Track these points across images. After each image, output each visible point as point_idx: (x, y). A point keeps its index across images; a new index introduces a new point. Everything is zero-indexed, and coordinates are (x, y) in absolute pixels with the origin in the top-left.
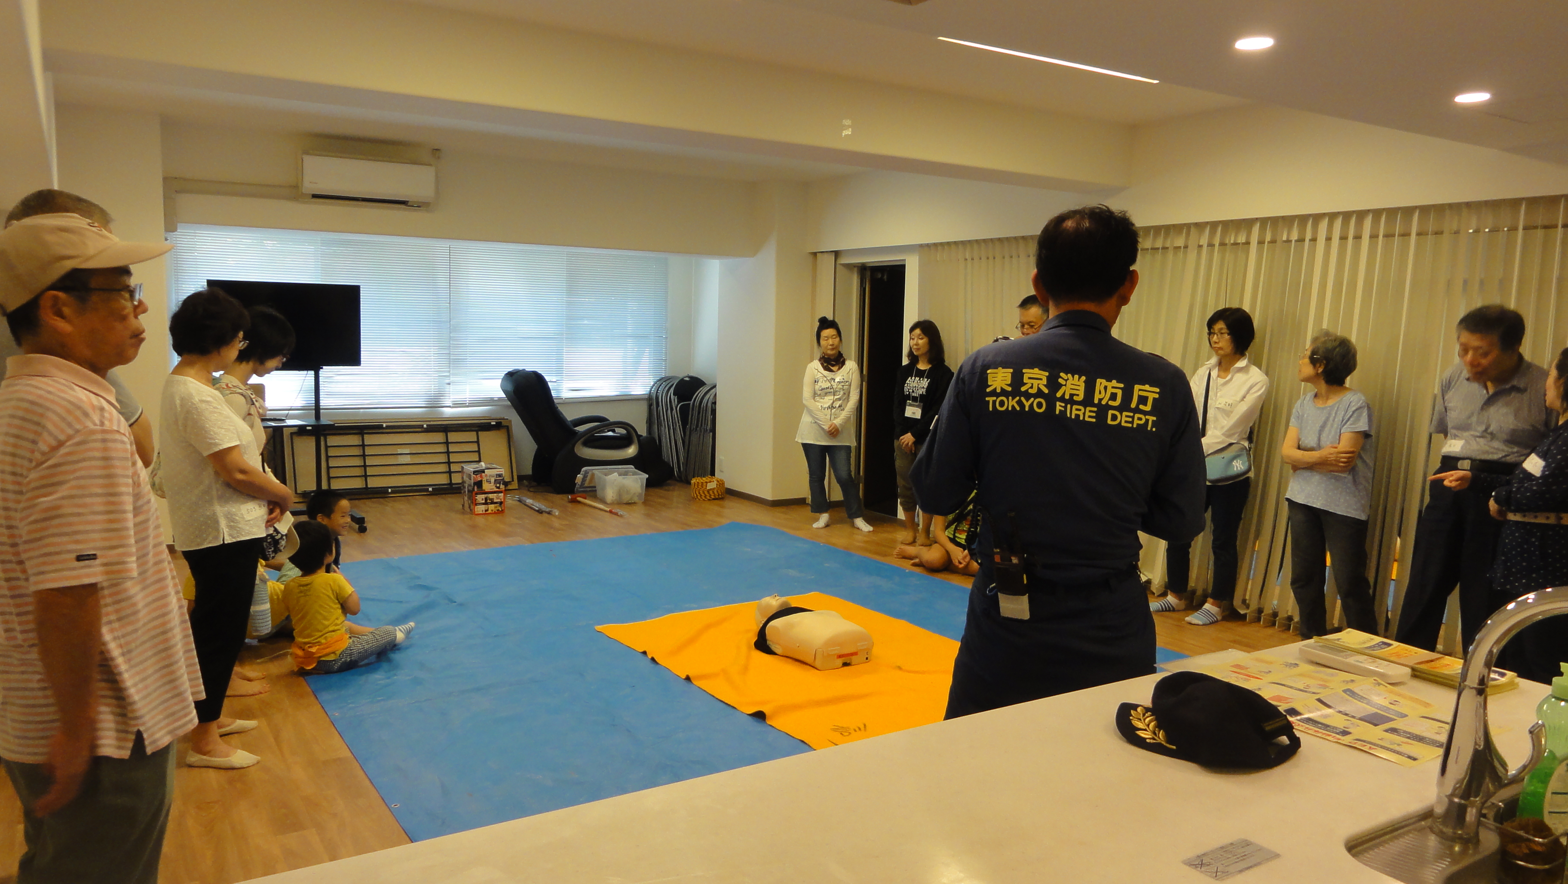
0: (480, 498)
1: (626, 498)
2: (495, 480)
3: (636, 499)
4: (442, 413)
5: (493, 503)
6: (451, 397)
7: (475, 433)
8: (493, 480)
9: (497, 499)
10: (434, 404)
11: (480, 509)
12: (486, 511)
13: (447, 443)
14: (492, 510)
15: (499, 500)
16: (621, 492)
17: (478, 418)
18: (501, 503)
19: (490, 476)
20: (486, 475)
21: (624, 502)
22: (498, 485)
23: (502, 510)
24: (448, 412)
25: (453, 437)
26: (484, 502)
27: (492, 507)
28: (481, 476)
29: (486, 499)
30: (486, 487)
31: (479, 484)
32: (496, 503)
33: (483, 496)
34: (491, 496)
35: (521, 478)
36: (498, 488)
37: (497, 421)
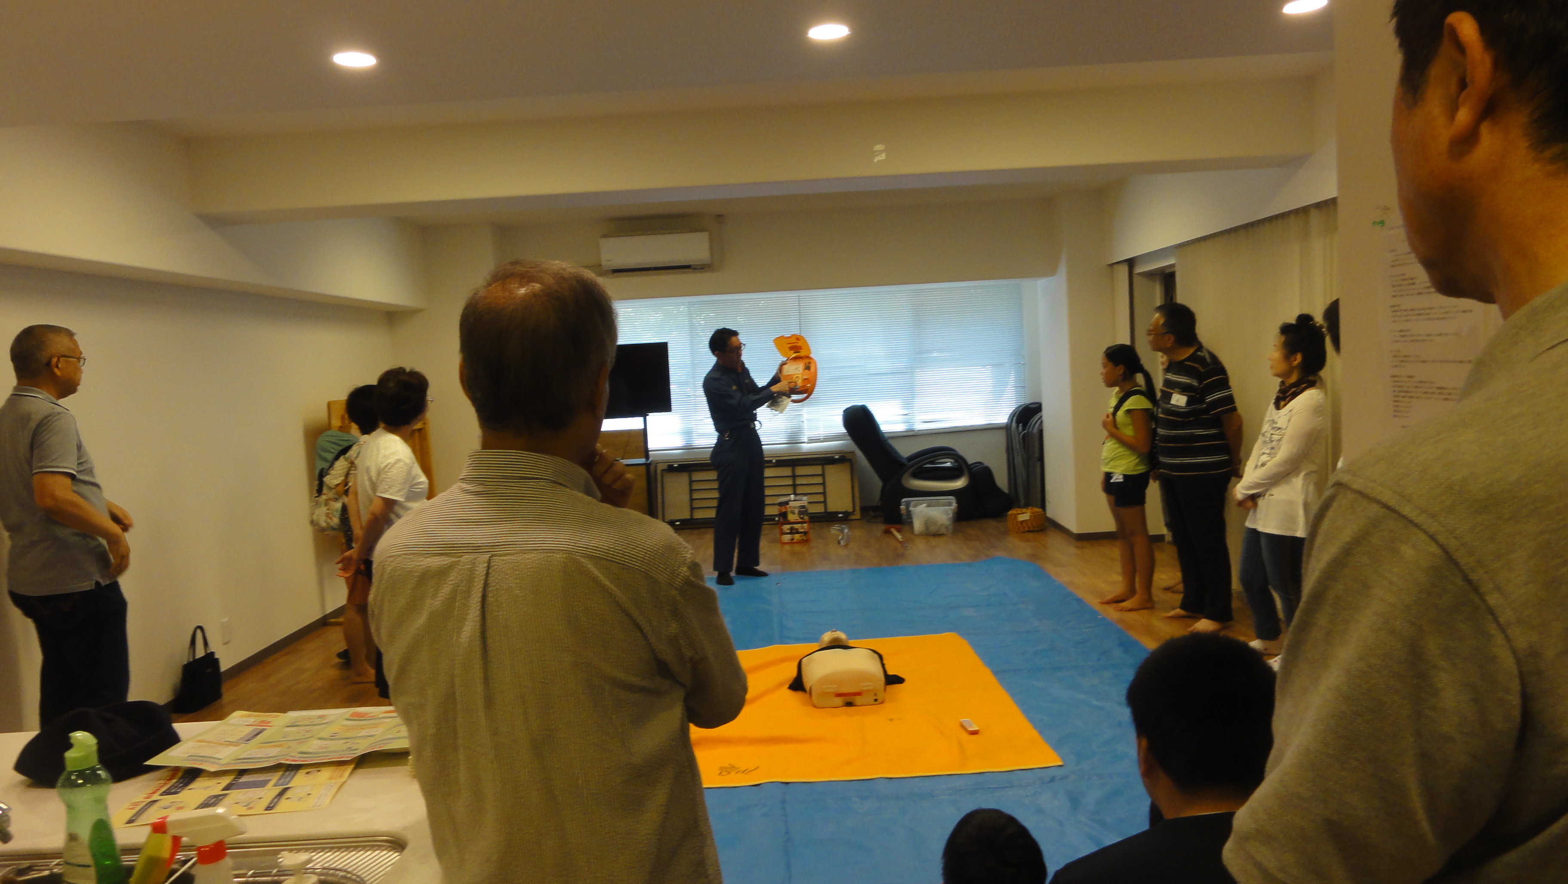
0: (786, 528)
1: (933, 529)
2: (800, 511)
3: (943, 531)
4: (799, 448)
5: (798, 533)
6: (805, 434)
7: (820, 467)
8: (797, 511)
9: (803, 528)
10: (794, 440)
11: (786, 538)
12: (792, 539)
13: (794, 477)
14: (797, 539)
15: (803, 530)
16: (928, 523)
17: (826, 453)
18: (805, 533)
19: (795, 508)
20: (790, 507)
21: (932, 533)
22: (802, 516)
23: (806, 540)
24: (806, 447)
25: (800, 470)
26: (789, 531)
27: (797, 536)
28: (786, 508)
29: (792, 529)
30: (791, 517)
31: (784, 515)
32: (801, 533)
33: (788, 526)
34: (796, 526)
35: (865, 510)
36: (802, 518)
37: (841, 455)
